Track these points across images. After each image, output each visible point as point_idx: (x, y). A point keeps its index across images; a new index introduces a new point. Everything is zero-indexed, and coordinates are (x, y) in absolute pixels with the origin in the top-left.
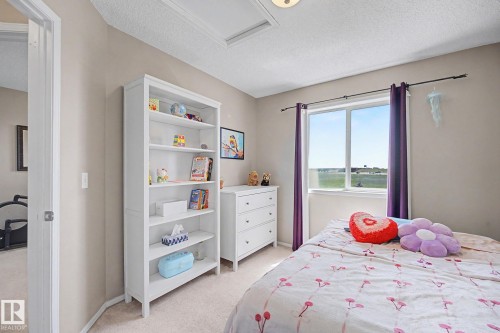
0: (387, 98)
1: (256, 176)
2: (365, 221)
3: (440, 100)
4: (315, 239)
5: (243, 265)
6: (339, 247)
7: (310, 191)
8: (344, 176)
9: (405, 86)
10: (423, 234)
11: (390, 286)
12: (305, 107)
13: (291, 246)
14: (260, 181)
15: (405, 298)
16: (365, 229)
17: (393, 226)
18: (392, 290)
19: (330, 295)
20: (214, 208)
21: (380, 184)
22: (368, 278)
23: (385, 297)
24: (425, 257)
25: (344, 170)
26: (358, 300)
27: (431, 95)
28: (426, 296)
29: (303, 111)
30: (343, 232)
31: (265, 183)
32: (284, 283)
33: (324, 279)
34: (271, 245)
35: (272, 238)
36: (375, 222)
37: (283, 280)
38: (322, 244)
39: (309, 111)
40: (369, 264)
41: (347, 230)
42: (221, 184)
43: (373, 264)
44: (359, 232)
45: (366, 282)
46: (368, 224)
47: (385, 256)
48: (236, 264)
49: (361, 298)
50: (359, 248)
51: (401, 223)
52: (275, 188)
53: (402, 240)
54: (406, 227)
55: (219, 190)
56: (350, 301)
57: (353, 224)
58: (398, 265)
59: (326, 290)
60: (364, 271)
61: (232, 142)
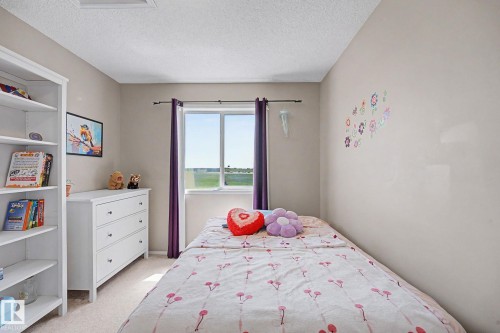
0: (253, 108)
1: (120, 178)
2: (240, 215)
3: (288, 117)
4: (196, 242)
5: (104, 291)
6: (221, 244)
7: (186, 191)
8: (218, 176)
9: (266, 101)
10: (282, 221)
11: (267, 270)
12: (181, 105)
13: (166, 253)
14: (127, 184)
15: (280, 277)
16: (241, 223)
17: (261, 216)
18: (269, 274)
19: (222, 296)
20: (57, 225)
21: (247, 182)
22: (250, 268)
23: (266, 282)
24: (284, 239)
25: (218, 170)
26: (246, 292)
27: (282, 112)
28: (291, 271)
29: (179, 109)
30: (221, 229)
31: (133, 186)
32: (172, 299)
33: (213, 281)
34: (142, 257)
35: (143, 249)
36: (248, 216)
37: (170, 296)
38: (205, 245)
39: (185, 109)
40: (248, 255)
41: (225, 227)
42: (68, 189)
43: (251, 254)
44: (236, 226)
45: (249, 272)
46: (243, 219)
47: (258, 244)
48: (94, 293)
49: (249, 290)
50: (237, 241)
51: (267, 214)
52: (146, 191)
53: (268, 228)
54: (270, 217)
55: (64, 199)
56: (240, 295)
57: (230, 219)
58: (269, 250)
59: (218, 291)
60: (245, 262)
61: (83, 133)
